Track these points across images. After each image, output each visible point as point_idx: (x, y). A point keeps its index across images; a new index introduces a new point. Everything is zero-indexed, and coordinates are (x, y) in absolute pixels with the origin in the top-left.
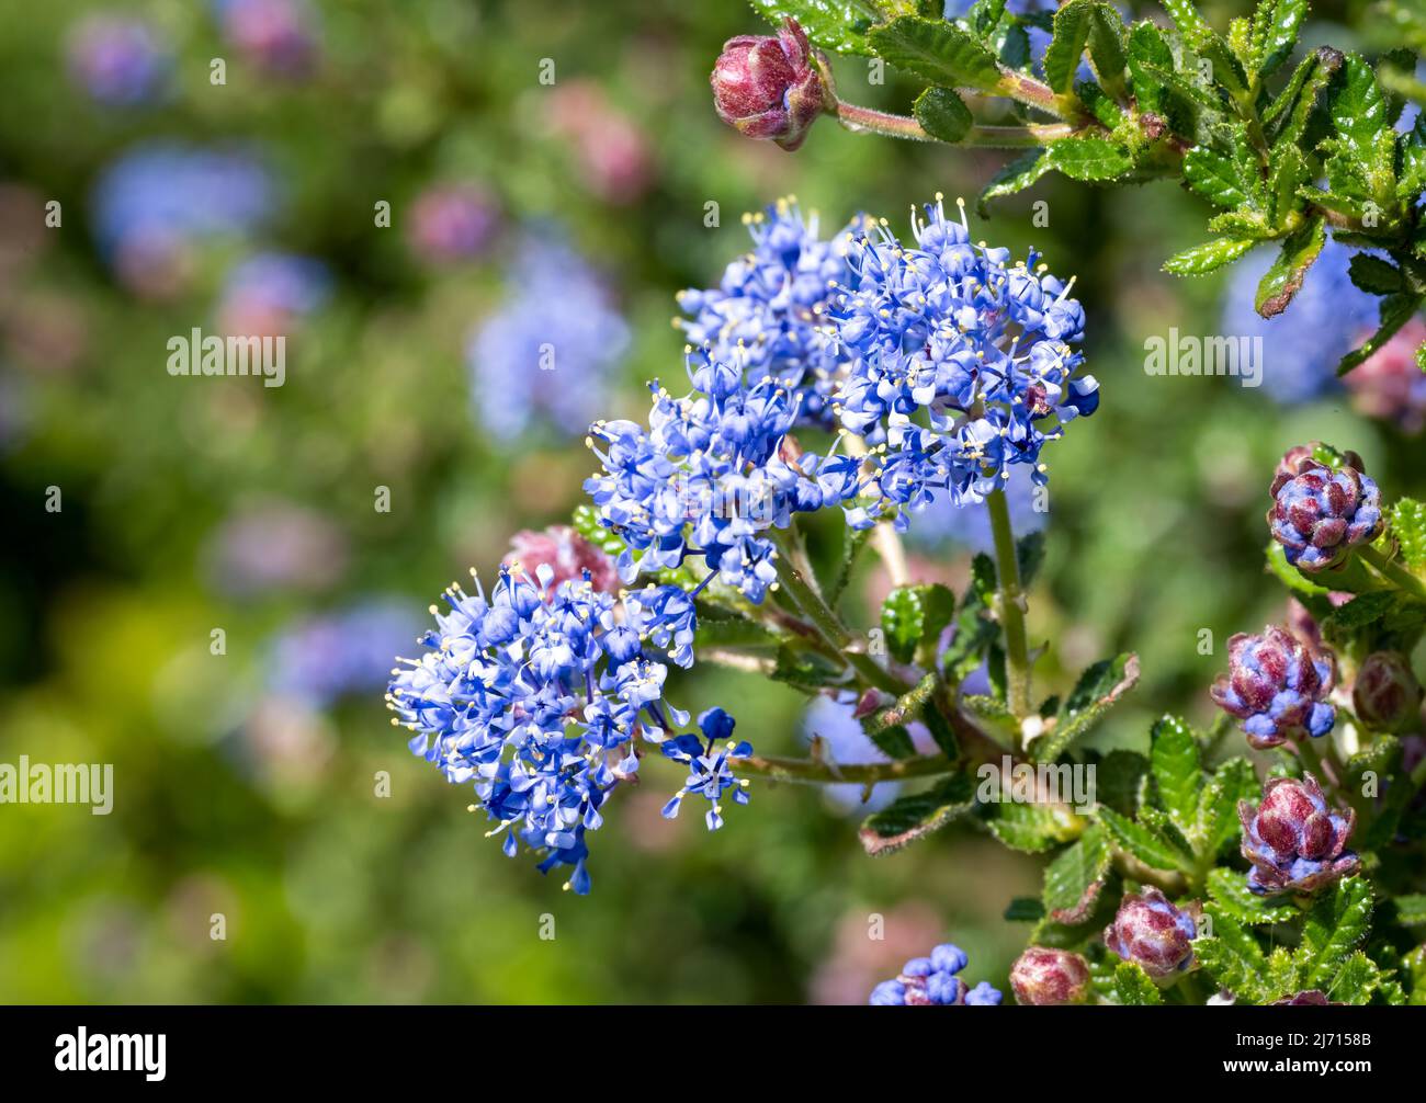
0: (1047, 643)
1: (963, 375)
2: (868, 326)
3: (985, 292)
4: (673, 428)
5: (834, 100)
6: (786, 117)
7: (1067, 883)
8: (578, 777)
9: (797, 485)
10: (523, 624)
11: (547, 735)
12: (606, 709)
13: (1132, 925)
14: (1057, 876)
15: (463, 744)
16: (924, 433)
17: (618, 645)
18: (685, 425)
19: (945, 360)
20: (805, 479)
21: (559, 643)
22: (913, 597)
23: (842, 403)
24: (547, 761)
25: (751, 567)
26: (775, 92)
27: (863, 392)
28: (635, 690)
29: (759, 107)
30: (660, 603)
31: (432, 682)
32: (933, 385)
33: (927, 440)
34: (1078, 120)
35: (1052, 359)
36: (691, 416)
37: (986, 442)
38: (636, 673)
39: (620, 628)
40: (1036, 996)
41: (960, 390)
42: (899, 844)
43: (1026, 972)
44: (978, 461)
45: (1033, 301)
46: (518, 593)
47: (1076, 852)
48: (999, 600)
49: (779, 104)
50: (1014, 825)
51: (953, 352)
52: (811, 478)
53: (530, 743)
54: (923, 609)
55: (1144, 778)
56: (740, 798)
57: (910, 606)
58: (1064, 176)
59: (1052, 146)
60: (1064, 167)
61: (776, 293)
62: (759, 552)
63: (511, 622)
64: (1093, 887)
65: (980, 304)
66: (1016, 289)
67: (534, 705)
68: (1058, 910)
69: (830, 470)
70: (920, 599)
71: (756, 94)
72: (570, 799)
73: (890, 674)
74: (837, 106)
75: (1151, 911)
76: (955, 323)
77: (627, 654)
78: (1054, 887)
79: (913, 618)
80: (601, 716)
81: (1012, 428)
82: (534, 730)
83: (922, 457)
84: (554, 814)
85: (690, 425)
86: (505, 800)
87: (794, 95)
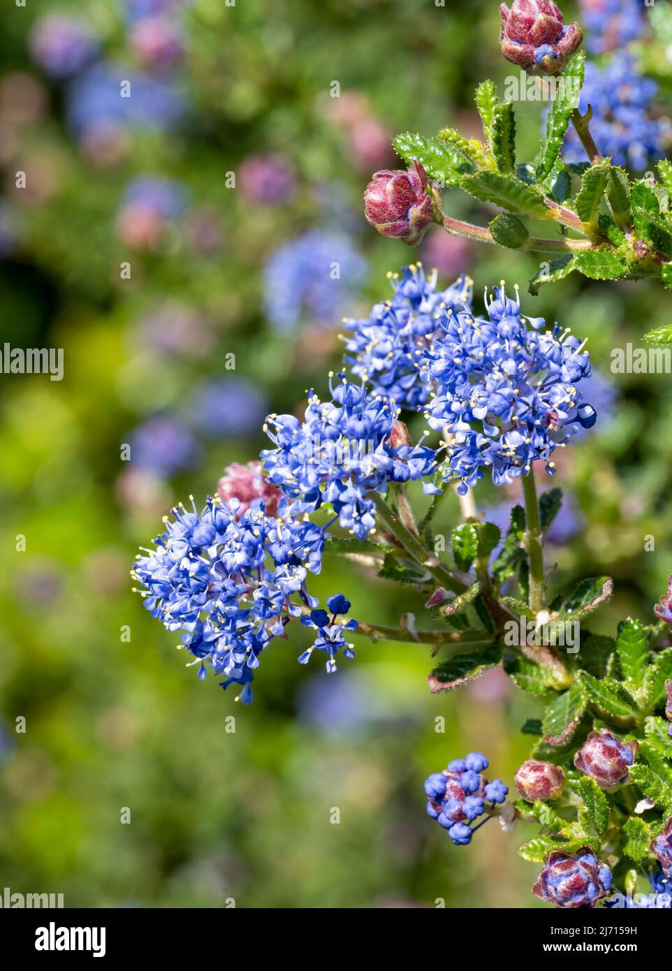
0: (556, 564)
1: (504, 402)
2: (449, 365)
3: (523, 352)
4: (316, 426)
5: (441, 215)
6: (408, 225)
7: (558, 718)
8: (246, 635)
9: (394, 465)
10: (218, 536)
11: (227, 608)
12: (266, 594)
13: (592, 753)
14: (552, 712)
15: (174, 610)
16: (479, 436)
17: (278, 552)
18: (324, 425)
19: (494, 392)
20: (400, 461)
21: (240, 550)
22: (473, 530)
23: (430, 412)
24: (227, 623)
25: (358, 518)
26: (402, 209)
27: (443, 406)
28: (286, 583)
29: (392, 218)
30: (303, 532)
31: (159, 566)
32: (486, 407)
33: (480, 441)
34: (597, 238)
35: (563, 396)
36: (327, 419)
37: (517, 446)
38: (287, 572)
39: (280, 542)
40: (529, 792)
41: (502, 413)
42: (451, 687)
43: (524, 776)
44: (511, 457)
45: (555, 357)
46: (217, 515)
47: (566, 697)
48: (527, 536)
49: (404, 216)
50: (528, 677)
51: (500, 387)
52: (404, 461)
53: (217, 612)
54: (478, 538)
55: (612, 655)
56: (349, 654)
57: (470, 536)
58: (583, 276)
59: (578, 256)
60: (584, 269)
61: (404, 325)
62: (365, 508)
63: (210, 533)
64: (572, 724)
65: (519, 358)
66: (544, 349)
67: (220, 589)
68: (549, 736)
69: (417, 456)
70: (477, 531)
71: (390, 209)
72: (240, 649)
73: (454, 578)
74: (442, 219)
75: (604, 745)
76: (501, 370)
77: (283, 558)
78: (550, 719)
79: (471, 543)
80: (262, 599)
81: (534, 438)
82: (219, 604)
83: (478, 451)
84: (229, 657)
85: (327, 424)
86: (199, 645)
87: (415, 212)
